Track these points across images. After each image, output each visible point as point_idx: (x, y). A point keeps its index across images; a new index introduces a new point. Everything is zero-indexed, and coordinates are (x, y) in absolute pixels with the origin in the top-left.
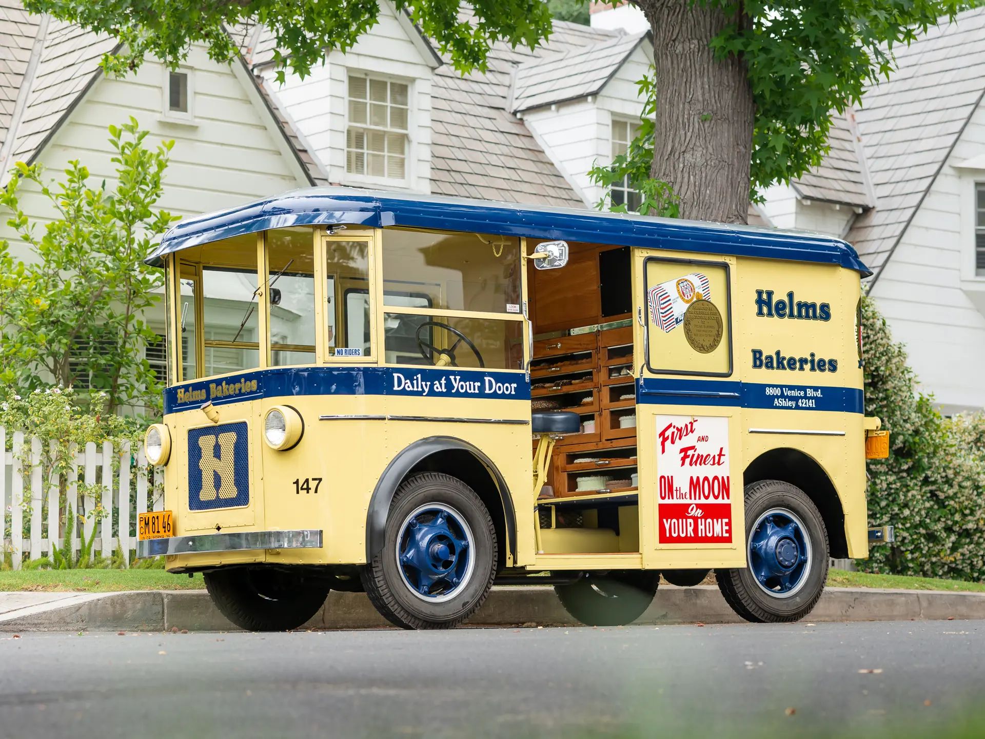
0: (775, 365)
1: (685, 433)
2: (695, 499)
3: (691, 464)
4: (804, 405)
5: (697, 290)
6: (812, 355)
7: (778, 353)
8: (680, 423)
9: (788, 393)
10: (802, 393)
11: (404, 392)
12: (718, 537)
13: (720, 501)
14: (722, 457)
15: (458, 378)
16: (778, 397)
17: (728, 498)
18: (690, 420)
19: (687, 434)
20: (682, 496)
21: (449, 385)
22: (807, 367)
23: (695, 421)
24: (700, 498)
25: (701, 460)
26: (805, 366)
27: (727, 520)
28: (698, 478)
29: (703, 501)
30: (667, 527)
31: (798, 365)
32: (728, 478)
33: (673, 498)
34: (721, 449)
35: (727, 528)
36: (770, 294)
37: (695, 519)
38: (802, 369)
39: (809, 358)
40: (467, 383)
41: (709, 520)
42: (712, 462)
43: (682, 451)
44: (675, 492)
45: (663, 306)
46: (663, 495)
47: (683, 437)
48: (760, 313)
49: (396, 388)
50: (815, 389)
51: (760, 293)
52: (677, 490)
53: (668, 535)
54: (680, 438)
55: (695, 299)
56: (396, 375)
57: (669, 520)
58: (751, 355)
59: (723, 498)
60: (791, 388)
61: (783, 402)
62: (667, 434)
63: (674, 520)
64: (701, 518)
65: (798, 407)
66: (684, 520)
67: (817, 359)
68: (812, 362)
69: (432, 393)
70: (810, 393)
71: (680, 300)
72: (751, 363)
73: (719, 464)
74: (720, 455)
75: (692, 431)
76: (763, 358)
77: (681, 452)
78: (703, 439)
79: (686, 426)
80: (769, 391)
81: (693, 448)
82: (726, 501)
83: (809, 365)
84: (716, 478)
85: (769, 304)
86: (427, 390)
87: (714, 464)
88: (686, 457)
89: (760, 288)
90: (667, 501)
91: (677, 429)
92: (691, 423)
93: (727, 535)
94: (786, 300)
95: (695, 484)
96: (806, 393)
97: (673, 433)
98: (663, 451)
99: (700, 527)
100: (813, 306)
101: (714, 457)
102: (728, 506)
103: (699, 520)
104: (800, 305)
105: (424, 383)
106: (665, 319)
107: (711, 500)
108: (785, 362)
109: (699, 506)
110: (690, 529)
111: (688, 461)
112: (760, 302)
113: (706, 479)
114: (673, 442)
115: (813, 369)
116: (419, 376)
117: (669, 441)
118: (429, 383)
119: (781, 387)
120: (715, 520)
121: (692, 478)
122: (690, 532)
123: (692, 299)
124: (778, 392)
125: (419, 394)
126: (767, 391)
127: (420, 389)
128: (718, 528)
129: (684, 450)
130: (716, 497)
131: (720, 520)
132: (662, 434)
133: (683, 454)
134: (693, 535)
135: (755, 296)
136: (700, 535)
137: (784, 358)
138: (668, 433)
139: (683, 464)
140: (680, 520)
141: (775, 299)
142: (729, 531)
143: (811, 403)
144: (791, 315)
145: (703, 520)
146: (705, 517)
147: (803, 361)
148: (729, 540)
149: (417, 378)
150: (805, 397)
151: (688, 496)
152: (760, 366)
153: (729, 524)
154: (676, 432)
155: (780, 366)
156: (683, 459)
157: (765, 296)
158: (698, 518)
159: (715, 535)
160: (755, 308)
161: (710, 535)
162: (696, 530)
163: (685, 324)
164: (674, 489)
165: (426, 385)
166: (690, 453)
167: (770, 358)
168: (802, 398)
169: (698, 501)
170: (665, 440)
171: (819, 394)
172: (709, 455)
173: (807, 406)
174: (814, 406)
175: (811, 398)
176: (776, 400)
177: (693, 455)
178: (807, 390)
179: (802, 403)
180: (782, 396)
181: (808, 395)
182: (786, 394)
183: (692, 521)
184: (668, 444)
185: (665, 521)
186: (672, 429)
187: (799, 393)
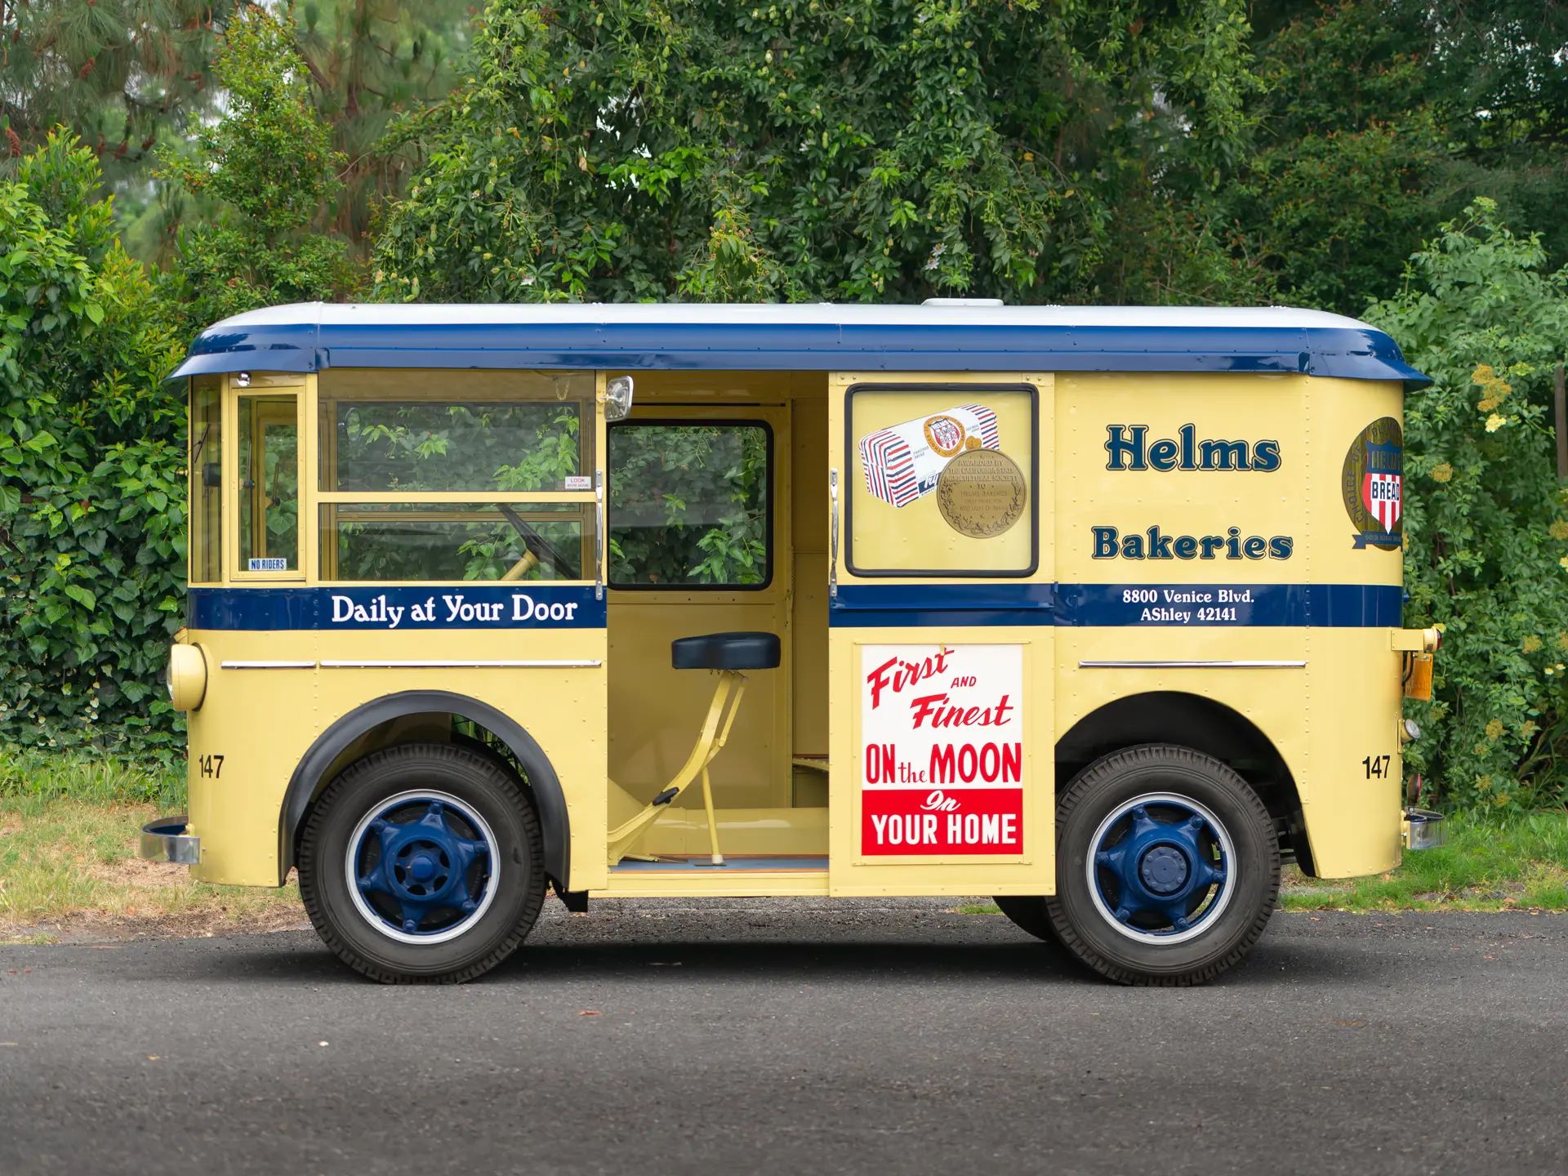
0: (1146, 550)
1: (925, 673)
2: (942, 781)
3: (935, 724)
4: (1210, 618)
5: (968, 434)
6: (1233, 531)
7: (1154, 532)
8: (916, 656)
9: (1174, 598)
10: (1207, 598)
11: (352, 624)
12: (991, 844)
13: (998, 784)
14: (1006, 711)
15: (459, 598)
16: (1150, 606)
17: (1017, 778)
18: (938, 650)
19: (929, 675)
21: (442, 612)
22: (1221, 553)
23: (946, 653)
24: (952, 780)
25: (960, 717)
26: (1215, 551)
27: (1013, 817)
28: (950, 749)
29: (959, 784)
30: (880, 828)
31: (1199, 549)
32: (1018, 746)
33: (893, 780)
34: (1005, 698)
35: (1013, 829)
36: (1138, 432)
37: (942, 815)
38: (1208, 554)
39: (1226, 537)
40: (478, 606)
41: (972, 817)
42: (982, 720)
43: (915, 703)
44: (898, 773)
45: (890, 464)
46: (873, 776)
47: (920, 680)
48: (1115, 464)
49: (337, 618)
50: (1239, 589)
51: (1115, 431)
52: (902, 768)
53: (880, 841)
54: (914, 681)
55: (964, 449)
56: (337, 599)
57: (885, 817)
58: (1091, 536)
59: (1005, 779)
60: (1184, 589)
61: (1163, 615)
62: (884, 676)
63: (895, 817)
64: (954, 813)
65: (1195, 622)
66: (917, 817)
67: (1243, 537)
68: (1233, 543)
69: (407, 623)
70: (1223, 596)
71: (930, 452)
72: (1090, 550)
73: (998, 722)
74: (1002, 708)
75: (940, 670)
76: (1120, 540)
77: (913, 705)
78: (964, 682)
79: (929, 661)
80: (1130, 597)
81: (941, 697)
82: (1012, 784)
83: (1226, 548)
84: (990, 746)
85: (1136, 448)
86: (397, 620)
87: (987, 722)
89: (1116, 422)
90: (880, 786)
91: (909, 667)
92: (940, 658)
93: (1013, 841)
94: (1177, 439)
95: (942, 759)
96: (1215, 597)
97: (898, 674)
98: (876, 703)
99: (951, 828)
100: (1241, 447)
101: (987, 712)
102: (1018, 793)
103: (950, 817)
104: (1208, 448)
105: (391, 610)
106: (895, 485)
107: (979, 783)
108: (1170, 547)
109: (948, 794)
110: (930, 832)
111: (928, 720)
112: (1115, 444)
113: (968, 748)
114: (897, 688)
115: (1234, 555)
116: (382, 598)
117: (890, 686)
118: (401, 609)
119: (1159, 588)
120: (987, 817)
121: (936, 747)
122: (930, 835)
123: (958, 448)
124: (1153, 596)
125: (383, 626)
126: (1127, 596)
127: (383, 618)
128: (992, 828)
129: (923, 702)
130: (990, 779)
131: (997, 816)
132: (875, 675)
133: (918, 709)
134: (934, 841)
135: (1106, 436)
136: (950, 840)
137: (1167, 539)
138: (889, 673)
139: (918, 724)
140: (908, 817)
141: (1149, 441)
142: (1018, 835)
143: (1228, 614)
144: (1188, 464)
145: (959, 817)
146: (963, 811)
147: (1212, 542)
148: (1017, 849)
149: (378, 604)
150: (1215, 604)
151: (927, 776)
152: (1111, 555)
153: (1018, 823)
154: (905, 671)
155: (1159, 552)
156: (919, 718)
157: (1127, 436)
158: (946, 813)
159: (985, 841)
160: (1105, 457)
161: (972, 841)
162: (941, 832)
163: (941, 492)
164: (897, 765)
165: (396, 612)
166: (935, 706)
167: (1134, 539)
168: (1205, 605)
169: (947, 786)
170: (880, 685)
171: (1246, 597)
172: (976, 708)
173: (1218, 618)
174: (1233, 618)
175: (1228, 605)
176: (1146, 610)
177: (941, 710)
178: (1220, 592)
179: (1206, 615)
180: (1161, 603)
181: (1220, 600)
182: (1169, 600)
183: (933, 818)
184: (887, 692)
185: (875, 818)
186: (896, 668)
187: (1201, 598)
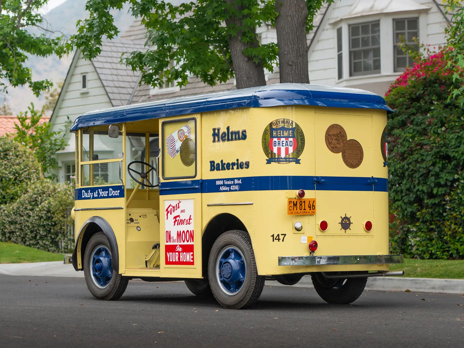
0: (221, 168)
2: (179, 242)
3: (178, 225)
4: (233, 189)
5: (186, 134)
6: (238, 160)
7: (222, 161)
8: (174, 204)
9: (226, 183)
10: (233, 182)
12: (188, 262)
13: (189, 243)
14: (191, 220)
15: (101, 190)
16: (221, 185)
17: (193, 242)
19: (176, 209)
20: (174, 241)
21: (99, 194)
22: (235, 167)
23: (180, 202)
25: (182, 222)
26: (234, 167)
27: (192, 253)
29: (182, 243)
30: (168, 256)
31: (231, 167)
32: (193, 231)
33: (170, 242)
34: (190, 216)
35: (192, 257)
36: (219, 130)
37: (179, 252)
38: (233, 169)
39: (236, 162)
40: (104, 192)
41: (185, 253)
44: (171, 239)
45: (172, 145)
46: (167, 241)
47: (175, 211)
48: (214, 141)
49: (83, 197)
50: (238, 179)
51: (214, 130)
53: (169, 261)
54: (174, 212)
55: (184, 139)
56: (83, 191)
58: (209, 164)
59: (191, 242)
60: (228, 180)
61: (224, 188)
63: (171, 253)
64: (181, 252)
65: (230, 190)
67: (239, 162)
68: (238, 164)
70: (236, 182)
71: (179, 140)
72: (209, 169)
73: (189, 224)
74: (190, 219)
75: (179, 208)
76: (215, 165)
77: (174, 219)
78: (183, 211)
79: (176, 205)
81: (178, 216)
82: (192, 243)
84: (188, 231)
85: (218, 135)
86: (92, 197)
87: (187, 224)
88: (176, 221)
89: (214, 127)
90: (169, 244)
92: (178, 204)
93: (192, 261)
94: (226, 131)
95: (179, 235)
97: (171, 209)
98: (167, 219)
99: (181, 257)
100: (238, 132)
101: (187, 220)
102: (192, 246)
104: (232, 133)
105: (91, 194)
106: (172, 151)
107: (186, 243)
108: (225, 166)
109: (181, 246)
110: (177, 257)
111: (176, 223)
112: (214, 135)
113: (184, 232)
114: (171, 214)
115: (238, 168)
116: (89, 191)
117: (170, 213)
119: (223, 180)
120: (187, 253)
121: (178, 231)
122: (177, 260)
123: (183, 139)
124: (221, 183)
126: (217, 183)
127: (90, 196)
128: (188, 257)
129: (175, 218)
130: (188, 241)
131: (189, 253)
132: (167, 210)
135: (212, 132)
136: (181, 261)
137: (225, 164)
138: (169, 209)
139: (174, 225)
141: (221, 132)
142: (193, 259)
143: (237, 188)
144: (228, 140)
146: (183, 251)
147: (233, 164)
148: (192, 263)
150: (234, 184)
151: (176, 241)
152: (213, 170)
153: (193, 255)
155: (223, 169)
156: (175, 222)
157: (216, 131)
160: (212, 138)
161: (185, 261)
162: (179, 258)
163: (181, 153)
164: (171, 237)
166: (178, 219)
167: (218, 164)
168: (232, 185)
170: (168, 212)
171: (240, 182)
172: (185, 219)
173: (235, 189)
175: (237, 184)
176: (221, 187)
177: (179, 220)
178: (235, 180)
180: (224, 185)
183: (177, 253)
184: (169, 214)
185: (167, 253)
186: (171, 207)
187: (231, 182)
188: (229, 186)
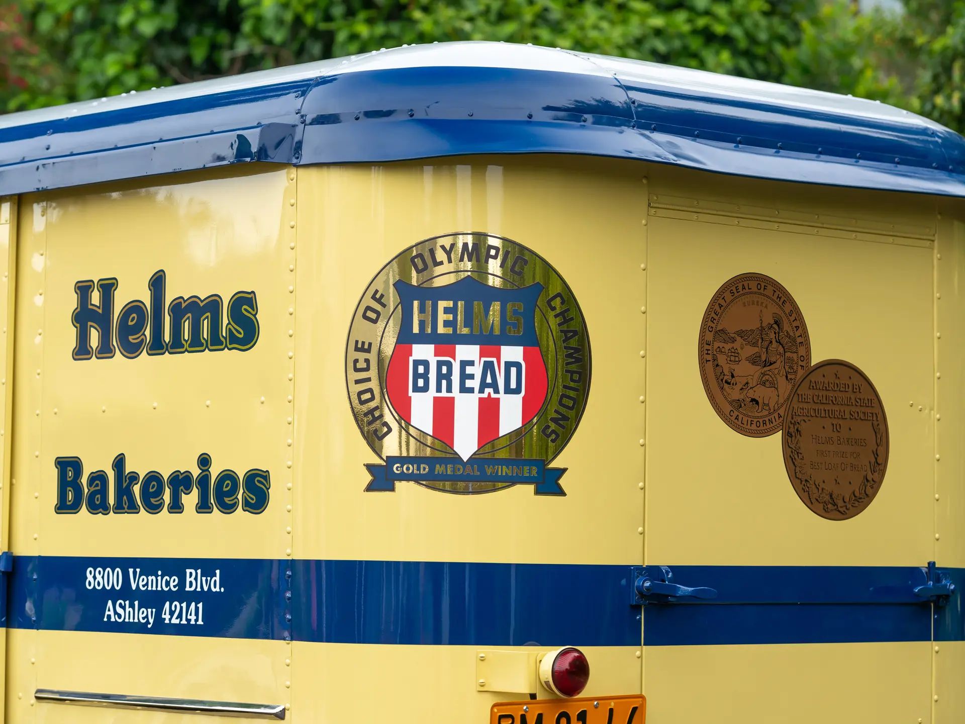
0: (111, 500)
4: (175, 621)
6: (204, 461)
7: (119, 463)
9: (141, 582)
10: (174, 583)
16: (113, 595)
22: (190, 500)
26: (185, 498)
31: (167, 496)
36: (108, 287)
38: (176, 507)
39: (196, 472)
48: (82, 351)
50: (207, 566)
51: (83, 289)
58: (54, 472)
60: (149, 566)
61: (127, 612)
65: (160, 628)
67: (215, 471)
68: (204, 481)
70: (194, 580)
72: (53, 499)
76: (84, 480)
80: (95, 579)
83: (195, 492)
85: (102, 318)
89: (84, 275)
94: (148, 297)
96: (182, 583)
100: (214, 304)
104: (180, 309)
108: (137, 489)
112: (84, 315)
115: (203, 507)
119: (124, 564)
124: (112, 579)
126: (90, 578)
135: (72, 302)
137: (134, 477)
141: (120, 301)
143: (194, 614)
144: (158, 343)
147: (181, 482)
150: (182, 595)
152: (74, 508)
155: (125, 504)
157: (96, 298)
160: (71, 335)
167: (99, 478)
168: (170, 596)
171: (215, 585)
173: (184, 622)
174: (200, 622)
175: (195, 597)
176: (110, 603)
178: (188, 571)
179: (172, 613)
180: (126, 593)
181: (188, 589)
182: (134, 587)
187: (168, 584)
188: (154, 600)
